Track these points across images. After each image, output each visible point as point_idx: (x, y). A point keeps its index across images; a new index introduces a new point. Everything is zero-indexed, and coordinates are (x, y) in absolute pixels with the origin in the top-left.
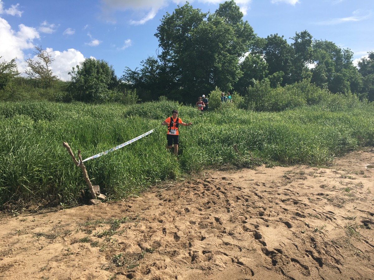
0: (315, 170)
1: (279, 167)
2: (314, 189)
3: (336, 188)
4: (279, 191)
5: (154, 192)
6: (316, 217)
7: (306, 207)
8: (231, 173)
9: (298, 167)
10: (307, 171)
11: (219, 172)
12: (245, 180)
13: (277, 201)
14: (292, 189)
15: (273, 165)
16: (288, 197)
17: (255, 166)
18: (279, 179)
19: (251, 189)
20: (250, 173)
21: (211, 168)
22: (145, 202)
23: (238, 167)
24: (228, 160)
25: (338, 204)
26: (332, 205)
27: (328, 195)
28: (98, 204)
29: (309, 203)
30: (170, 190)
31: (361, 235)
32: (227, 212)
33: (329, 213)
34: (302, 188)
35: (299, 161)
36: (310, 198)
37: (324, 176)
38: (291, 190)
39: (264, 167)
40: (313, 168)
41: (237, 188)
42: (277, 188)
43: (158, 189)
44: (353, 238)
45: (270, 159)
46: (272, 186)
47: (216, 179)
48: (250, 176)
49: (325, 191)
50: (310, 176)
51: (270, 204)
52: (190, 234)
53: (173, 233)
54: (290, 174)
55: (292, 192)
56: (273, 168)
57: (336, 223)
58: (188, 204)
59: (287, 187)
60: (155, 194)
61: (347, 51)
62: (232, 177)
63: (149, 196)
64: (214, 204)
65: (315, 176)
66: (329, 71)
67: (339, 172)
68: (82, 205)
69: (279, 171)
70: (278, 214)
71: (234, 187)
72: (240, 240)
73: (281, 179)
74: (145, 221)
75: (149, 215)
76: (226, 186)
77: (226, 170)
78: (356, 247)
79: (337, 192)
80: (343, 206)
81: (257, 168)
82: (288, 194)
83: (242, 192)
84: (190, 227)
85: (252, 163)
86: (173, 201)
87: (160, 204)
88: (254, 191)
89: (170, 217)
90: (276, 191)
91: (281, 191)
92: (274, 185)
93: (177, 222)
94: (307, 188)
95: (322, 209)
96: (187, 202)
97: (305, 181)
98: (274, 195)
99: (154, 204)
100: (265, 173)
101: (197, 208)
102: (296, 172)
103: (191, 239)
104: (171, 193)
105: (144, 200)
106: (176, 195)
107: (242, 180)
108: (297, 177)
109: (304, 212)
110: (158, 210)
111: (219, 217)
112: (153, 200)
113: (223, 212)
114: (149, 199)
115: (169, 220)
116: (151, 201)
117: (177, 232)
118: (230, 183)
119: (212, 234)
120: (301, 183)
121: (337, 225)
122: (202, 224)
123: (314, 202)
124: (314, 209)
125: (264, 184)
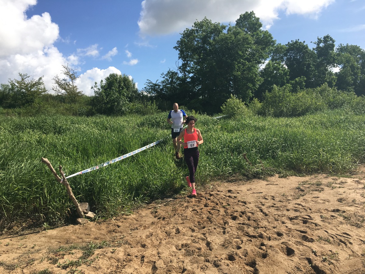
0: (334, 180)
1: (294, 177)
2: (330, 204)
3: (356, 202)
4: (288, 206)
5: (150, 208)
6: (326, 241)
7: (317, 228)
8: (239, 185)
9: (315, 177)
10: (325, 181)
11: (226, 184)
12: (254, 193)
13: (284, 219)
14: (303, 204)
15: (287, 175)
16: (298, 214)
17: (267, 176)
18: (291, 191)
19: (257, 204)
20: (259, 184)
21: (219, 179)
22: (137, 221)
23: (248, 178)
24: (237, 171)
25: (356, 223)
26: (349, 225)
27: (344, 212)
28: (85, 223)
29: (321, 222)
30: (168, 205)
33: (344, 235)
34: (316, 202)
35: (318, 170)
36: (322, 216)
37: (344, 187)
38: (303, 205)
39: (278, 178)
40: (332, 177)
41: (242, 202)
42: (288, 202)
43: (156, 204)
45: (284, 168)
46: (282, 200)
47: (222, 191)
48: (259, 187)
49: (342, 205)
50: (328, 187)
51: (276, 222)
52: (170, 264)
53: (153, 261)
54: (304, 186)
55: (304, 208)
56: (287, 178)
57: (352, 249)
59: (298, 201)
60: (150, 210)
62: (240, 189)
63: (142, 214)
64: (211, 223)
65: (333, 187)
67: (362, 181)
68: (67, 225)
69: (294, 181)
71: (239, 201)
73: (293, 191)
74: (127, 245)
75: (135, 237)
76: (230, 201)
77: (234, 181)
79: (357, 207)
80: (362, 226)
81: (269, 178)
82: (299, 210)
83: (246, 208)
84: (174, 254)
85: (264, 173)
86: (167, 219)
87: (153, 223)
88: (260, 206)
89: (157, 240)
90: (286, 206)
91: (290, 206)
92: (285, 199)
93: (162, 247)
94: (322, 202)
95: (336, 229)
96: (182, 220)
97: (321, 193)
98: (282, 212)
99: (146, 222)
100: (277, 185)
101: (190, 228)
102: (312, 183)
103: (170, 271)
104: (169, 209)
105: (137, 217)
106: (173, 212)
107: (249, 193)
108: (312, 189)
109: (313, 235)
110: (147, 230)
111: (211, 240)
112: (147, 218)
113: (218, 234)
114: (142, 217)
115: (154, 244)
116: (144, 219)
117: (157, 261)
118: (235, 197)
119: (196, 265)
120: (316, 196)
121: (352, 252)
122: (188, 250)
123: (327, 221)
124: (325, 230)
125: (273, 198)
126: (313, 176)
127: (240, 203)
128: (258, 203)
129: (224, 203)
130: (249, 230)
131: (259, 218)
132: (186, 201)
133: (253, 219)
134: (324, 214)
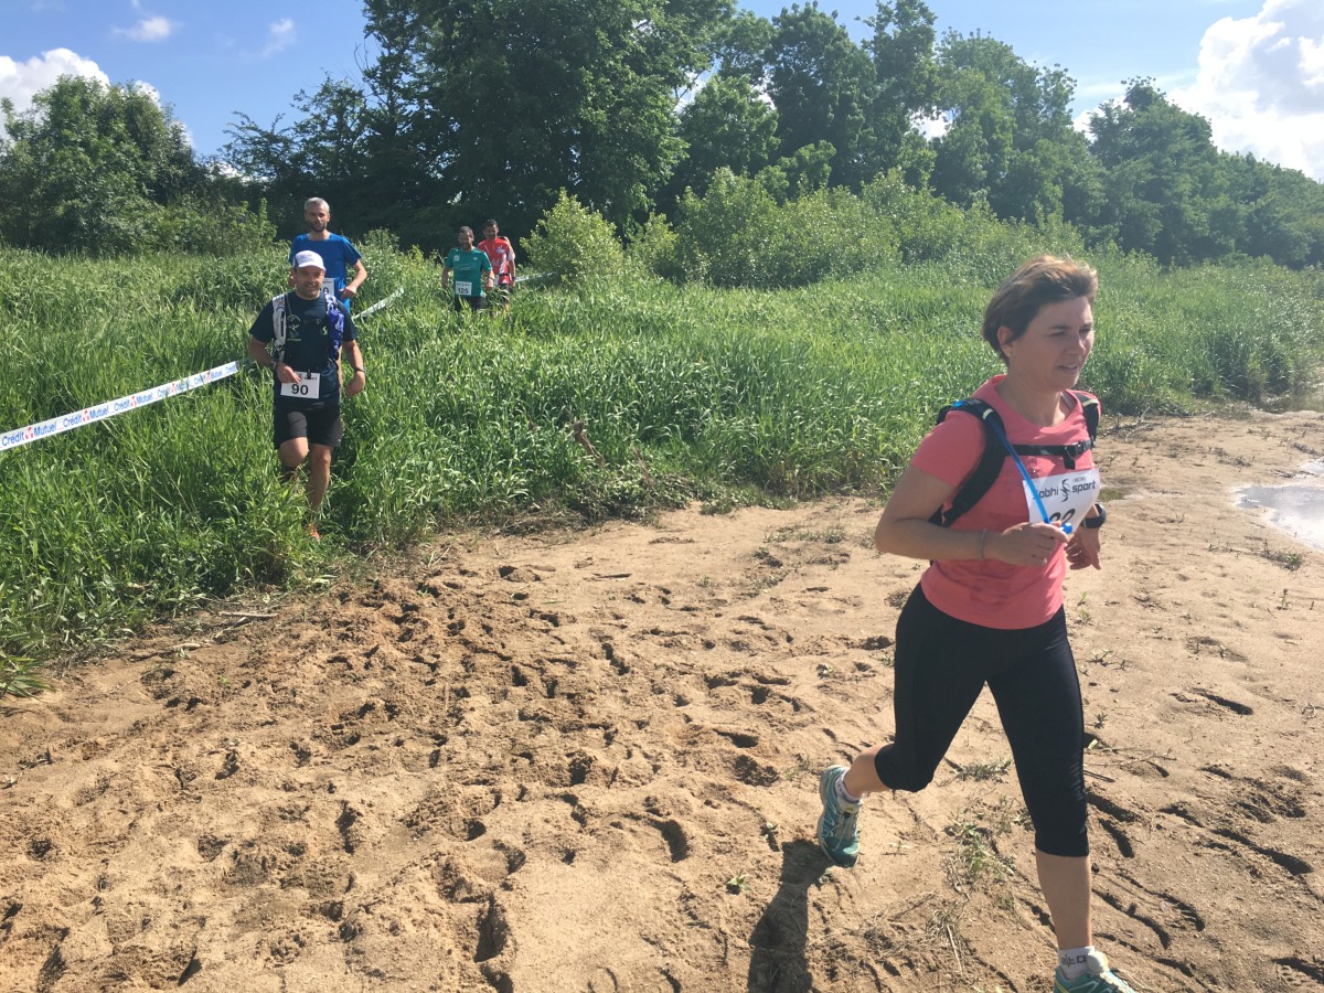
1: (757, 509)
2: (861, 614)
4: (712, 628)
5: (143, 658)
7: (798, 718)
8: (550, 545)
9: (828, 509)
10: (859, 523)
11: (499, 543)
12: (596, 577)
13: (685, 684)
14: (767, 618)
15: (733, 504)
16: (740, 661)
17: (657, 508)
18: (736, 565)
19: (598, 625)
20: (628, 540)
21: (473, 523)
22: (65, 718)
23: (589, 516)
24: (548, 489)
29: (817, 693)
30: (235, 639)
31: (1020, 875)
32: (427, 763)
34: (813, 608)
35: (843, 481)
36: (825, 668)
38: (767, 623)
39: (697, 514)
42: (715, 611)
43: (177, 637)
44: (979, 899)
45: (726, 478)
46: (696, 604)
47: (474, 574)
48: (622, 555)
51: (651, 701)
52: (137, 940)
53: (56, 929)
54: (784, 544)
55: (768, 633)
56: (731, 514)
57: (912, 804)
58: (267, 723)
59: (752, 608)
60: (142, 667)
61: (1058, 75)
62: (547, 562)
63: (101, 684)
64: (391, 718)
66: (995, 147)
69: (755, 523)
70: (656, 769)
71: (532, 613)
72: (377, 973)
73: (742, 566)
75: (24, 802)
76: (495, 614)
77: (533, 531)
78: (988, 960)
81: (667, 518)
82: (747, 645)
83: (553, 640)
84: (170, 883)
85: (649, 497)
86: (208, 707)
87: (137, 728)
88: (608, 631)
89: (124, 813)
90: (702, 629)
91: (720, 629)
92: (707, 598)
93: (133, 847)
94: (833, 606)
95: (866, 722)
96: (272, 706)
97: (836, 572)
98: (685, 653)
99: (109, 722)
100: (691, 541)
101: (294, 746)
102: (813, 531)
103: (121, 977)
104: (236, 656)
105: (71, 703)
106: (245, 670)
107: (579, 578)
108: (808, 555)
109: (777, 750)
110: (94, 763)
111: (363, 802)
112: (115, 702)
113: (405, 766)
114: (94, 700)
115: (101, 835)
116: (98, 711)
117: (74, 929)
118: (520, 596)
119: (251, 937)
120: (817, 583)
121: (911, 819)
122: (243, 859)
123: (839, 688)
124: (827, 727)
125: (664, 595)
126: (820, 507)
127: (536, 623)
128: (605, 621)
129: (468, 624)
130: (541, 739)
131: (591, 685)
132: (316, 618)
133: (565, 690)
134: (832, 660)
